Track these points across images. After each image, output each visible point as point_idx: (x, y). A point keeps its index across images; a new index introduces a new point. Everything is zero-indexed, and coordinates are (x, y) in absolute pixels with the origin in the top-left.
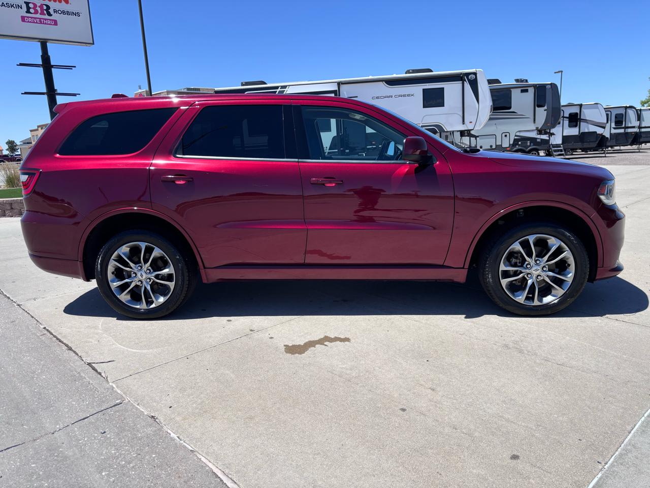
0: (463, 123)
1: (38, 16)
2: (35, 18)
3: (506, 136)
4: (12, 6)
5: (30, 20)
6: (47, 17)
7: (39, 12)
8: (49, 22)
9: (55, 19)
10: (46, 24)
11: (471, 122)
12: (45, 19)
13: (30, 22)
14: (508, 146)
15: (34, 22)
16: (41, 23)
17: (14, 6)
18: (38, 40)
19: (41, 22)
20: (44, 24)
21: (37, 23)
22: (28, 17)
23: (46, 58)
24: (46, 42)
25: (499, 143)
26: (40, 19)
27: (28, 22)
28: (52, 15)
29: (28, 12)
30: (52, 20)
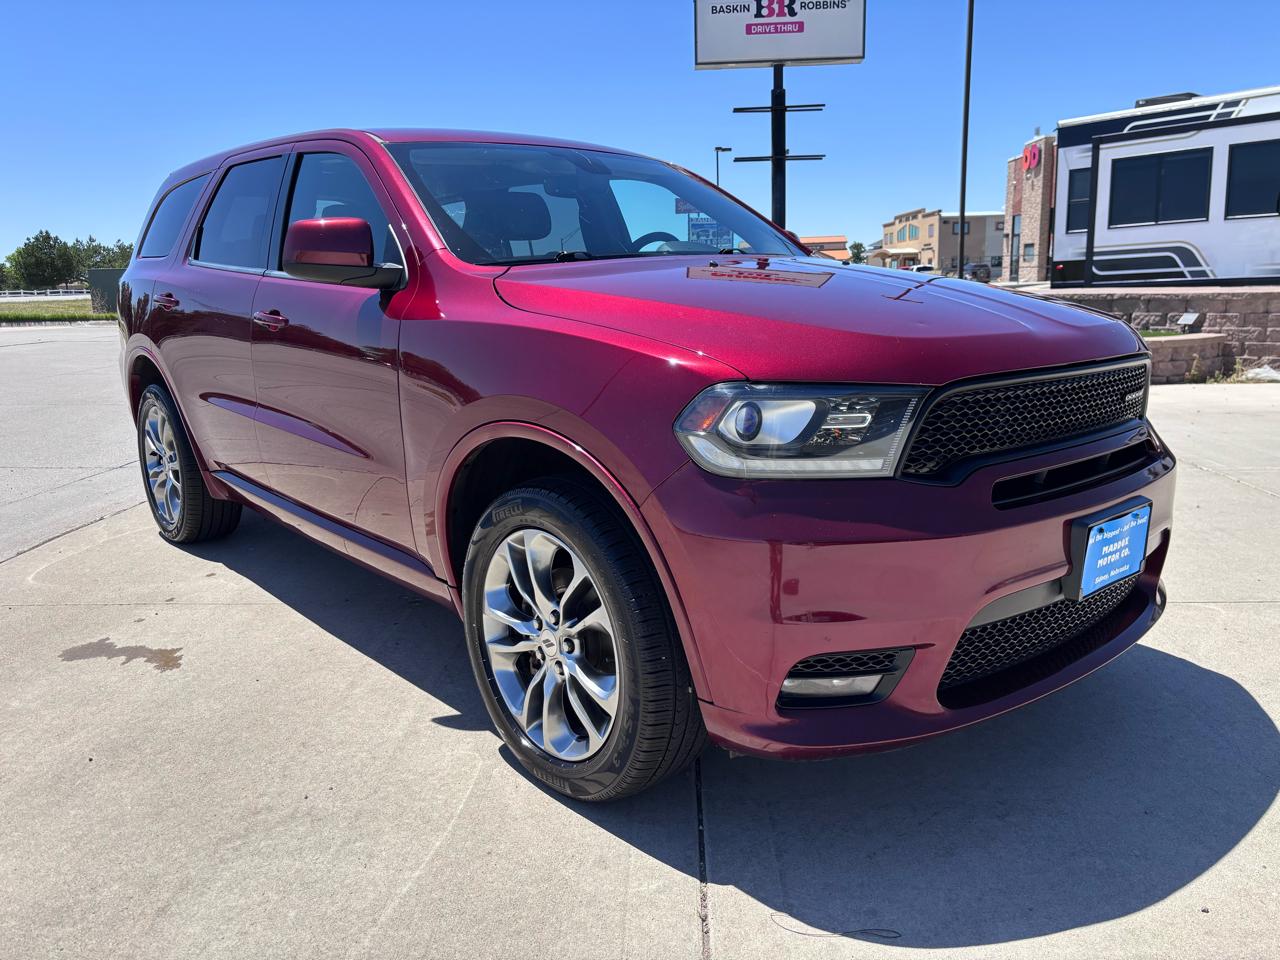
1: (774, 19)
2: (768, 24)
4: (735, 9)
5: (760, 28)
6: (788, 19)
7: (777, 11)
8: (790, 27)
9: (801, 20)
10: (784, 32)
12: (784, 24)
13: (760, 33)
15: (766, 33)
16: (777, 32)
17: (738, 8)
18: (770, 63)
19: (777, 29)
20: (781, 32)
21: (770, 32)
22: (757, 25)
23: (778, 95)
24: (782, 66)
26: (776, 24)
27: (756, 33)
28: (796, 14)
29: (758, 15)
30: (795, 23)
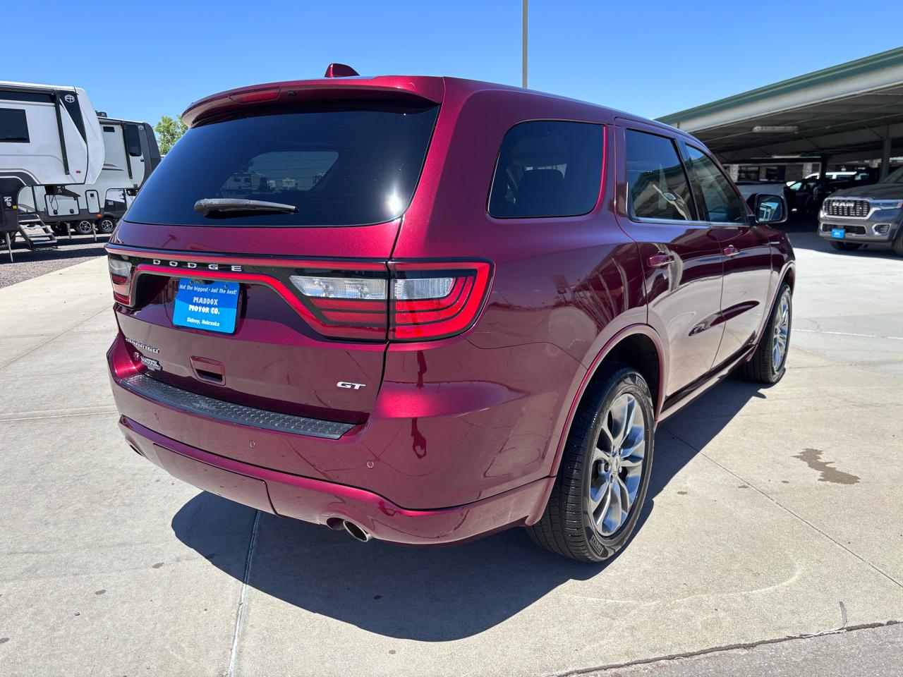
0: (67, 171)
3: (92, 195)
11: (78, 172)
14: (98, 211)
25: (83, 206)
